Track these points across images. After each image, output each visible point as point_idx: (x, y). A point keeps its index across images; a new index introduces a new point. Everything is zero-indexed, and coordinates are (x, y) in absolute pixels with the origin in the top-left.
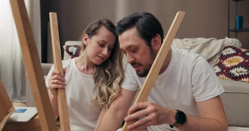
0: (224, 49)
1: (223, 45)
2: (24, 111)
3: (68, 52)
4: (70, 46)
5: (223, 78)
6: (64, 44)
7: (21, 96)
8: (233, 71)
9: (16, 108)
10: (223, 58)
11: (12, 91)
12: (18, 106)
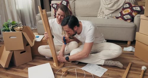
0: (125, 4)
1: (125, 2)
2: (38, 37)
3: (53, 7)
4: (53, 4)
5: (121, 20)
6: (51, 3)
7: (34, 26)
8: (125, 17)
9: (36, 36)
10: (124, 9)
11: (30, 24)
12: (36, 35)
